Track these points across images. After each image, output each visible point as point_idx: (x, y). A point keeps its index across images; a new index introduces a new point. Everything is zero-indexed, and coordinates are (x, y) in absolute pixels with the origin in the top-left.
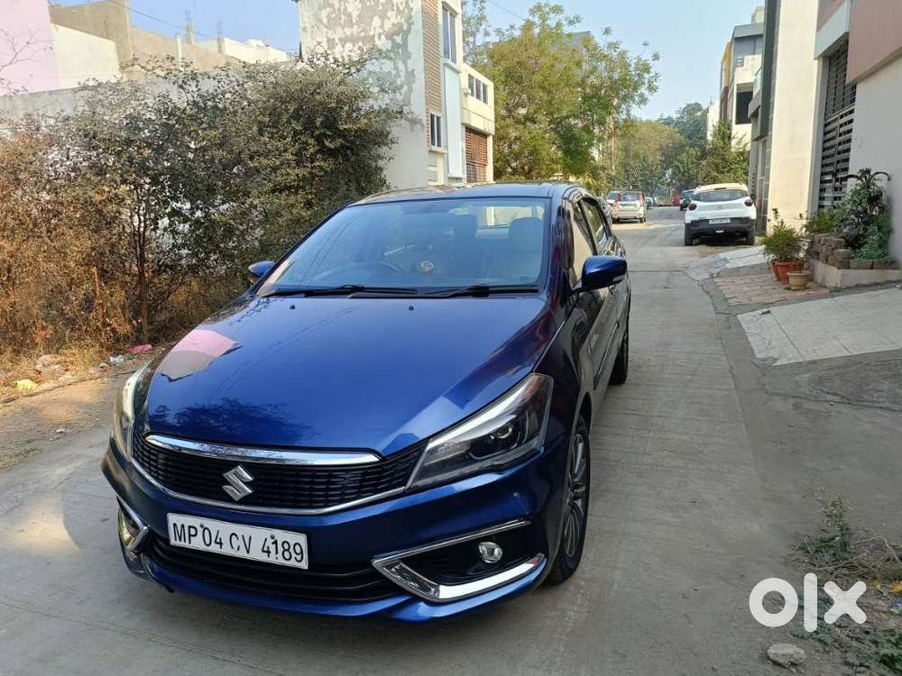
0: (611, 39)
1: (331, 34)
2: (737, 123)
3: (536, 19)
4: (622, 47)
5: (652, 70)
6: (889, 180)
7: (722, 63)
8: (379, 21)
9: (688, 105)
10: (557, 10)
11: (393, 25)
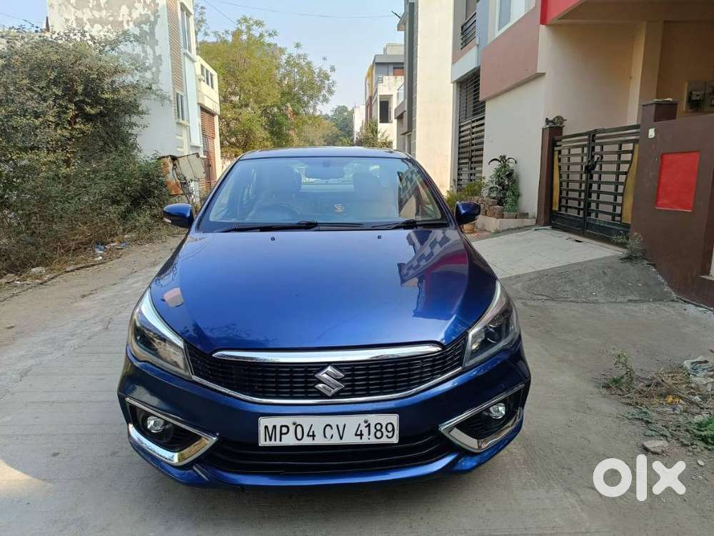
0: (301, 52)
1: (79, 14)
2: (381, 122)
3: (244, 28)
4: (309, 59)
5: (330, 78)
6: (516, 162)
7: (366, 79)
8: (128, 10)
9: (339, 107)
10: (259, 24)
11: (141, 14)
